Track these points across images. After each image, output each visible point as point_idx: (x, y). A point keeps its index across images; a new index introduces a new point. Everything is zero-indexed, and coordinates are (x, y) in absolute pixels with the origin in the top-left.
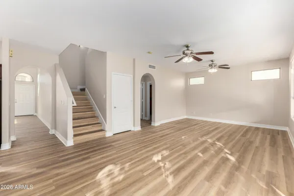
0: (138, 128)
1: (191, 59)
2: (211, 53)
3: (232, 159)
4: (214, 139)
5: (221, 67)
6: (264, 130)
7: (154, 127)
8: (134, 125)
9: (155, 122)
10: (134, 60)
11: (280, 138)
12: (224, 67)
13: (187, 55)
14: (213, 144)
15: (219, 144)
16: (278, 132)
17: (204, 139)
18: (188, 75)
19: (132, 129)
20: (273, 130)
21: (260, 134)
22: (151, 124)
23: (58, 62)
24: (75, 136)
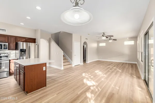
0: (82, 64)
1: (105, 38)
2: (113, 36)
3: (120, 71)
4: (113, 66)
5: (113, 40)
6: (129, 64)
7: (87, 63)
8: (81, 63)
9: (87, 61)
10: (81, 36)
11: (134, 66)
12: (115, 40)
13: (103, 36)
14: (113, 68)
15: (115, 68)
16: (134, 64)
17: (109, 66)
18: (98, 42)
19: (80, 64)
20: (132, 64)
21: (127, 64)
22: (86, 62)
23: (51, 37)
24: (64, 66)
